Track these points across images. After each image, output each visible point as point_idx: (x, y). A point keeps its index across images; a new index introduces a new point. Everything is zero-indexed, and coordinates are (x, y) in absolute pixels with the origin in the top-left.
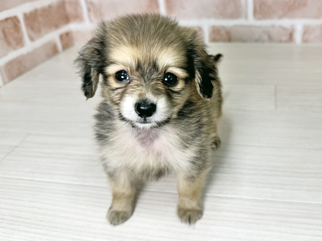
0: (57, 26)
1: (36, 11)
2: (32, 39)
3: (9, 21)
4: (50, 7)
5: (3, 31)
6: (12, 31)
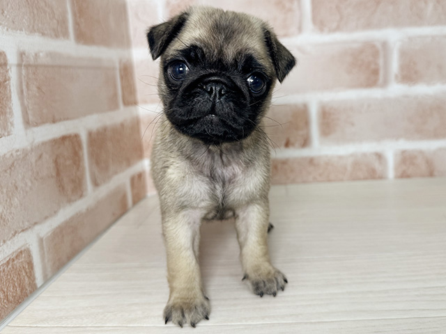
1: (105, 129)
3: (67, 143)
4: (122, 125)
5: (56, 162)
6: (68, 163)
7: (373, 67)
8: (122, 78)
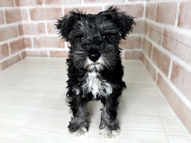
0: (21, 49)
1: (14, 42)
2: (12, 53)
3: (5, 45)
4: (19, 40)
5: (3, 49)
6: (6, 49)
8: (19, 29)
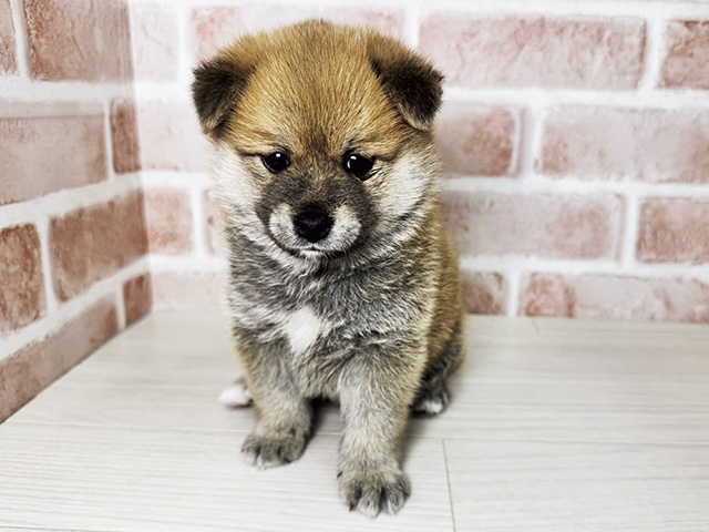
0: (121, 262)
2: (62, 297)
7: (503, 145)
